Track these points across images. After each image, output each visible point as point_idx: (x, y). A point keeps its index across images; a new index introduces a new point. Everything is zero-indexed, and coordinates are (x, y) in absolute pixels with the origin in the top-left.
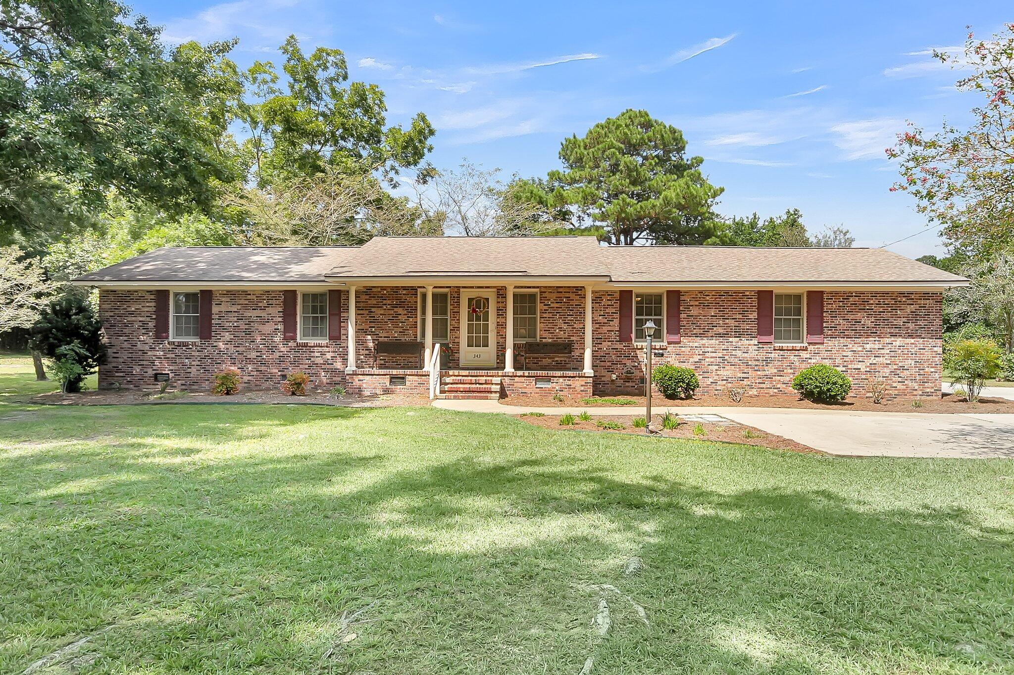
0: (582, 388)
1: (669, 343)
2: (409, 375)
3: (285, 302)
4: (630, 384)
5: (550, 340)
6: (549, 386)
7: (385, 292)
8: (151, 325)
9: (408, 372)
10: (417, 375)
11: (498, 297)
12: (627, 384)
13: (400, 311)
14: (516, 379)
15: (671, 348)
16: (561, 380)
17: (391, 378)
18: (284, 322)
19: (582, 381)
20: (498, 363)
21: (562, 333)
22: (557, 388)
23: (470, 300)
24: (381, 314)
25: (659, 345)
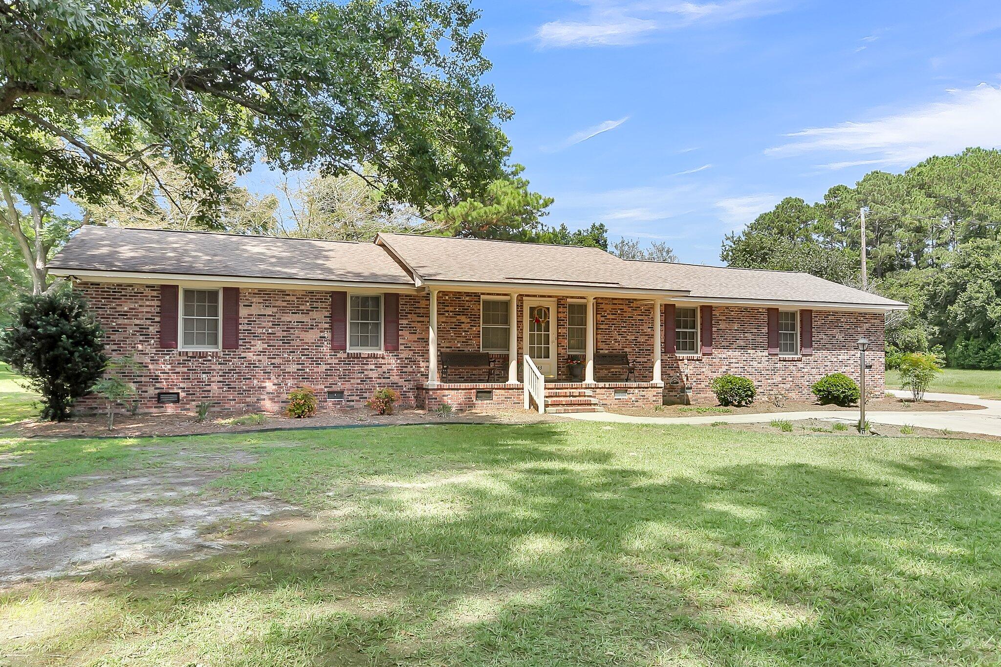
0: (654, 398)
1: (704, 355)
2: (496, 389)
3: (332, 305)
4: (674, 393)
5: (607, 352)
6: (626, 397)
7: (447, 297)
8: (153, 330)
9: (496, 385)
10: (503, 389)
11: (558, 307)
12: (671, 394)
13: (463, 319)
14: (598, 390)
15: (705, 359)
16: (636, 391)
17: (478, 392)
18: (332, 329)
19: (654, 392)
20: (558, 374)
21: (617, 344)
22: (633, 399)
23: (532, 309)
24: (443, 322)
25: (696, 356)
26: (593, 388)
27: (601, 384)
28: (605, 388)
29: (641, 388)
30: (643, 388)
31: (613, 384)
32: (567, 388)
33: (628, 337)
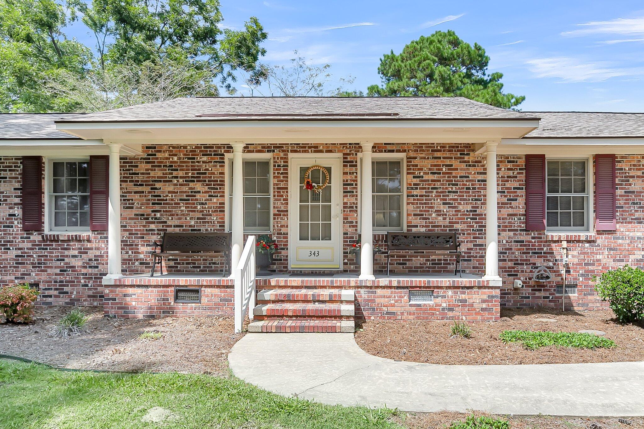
0: (484, 306)
1: (599, 232)
2: (206, 286)
3: (24, 174)
4: (542, 294)
5: (423, 230)
6: (430, 302)
7: (175, 159)
9: (205, 279)
10: (218, 287)
11: (344, 166)
12: (537, 294)
13: (198, 186)
14: (379, 291)
15: (601, 240)
16: (450, 293)
17: (178, 291)
18: (24, 205)
19: (484, 294)
20: (345, 264)
21: (441, 218)
22: (444, 305)
23: (303, 170)
24: (169, 192)
25: (583, 235)
26: (371, 287)
27: (384, 281)
28: (391, 287)
29: (458, 287)
30: (463, 288)
31: (405, 280)
32: (324, 287)
33: (461, 208)
